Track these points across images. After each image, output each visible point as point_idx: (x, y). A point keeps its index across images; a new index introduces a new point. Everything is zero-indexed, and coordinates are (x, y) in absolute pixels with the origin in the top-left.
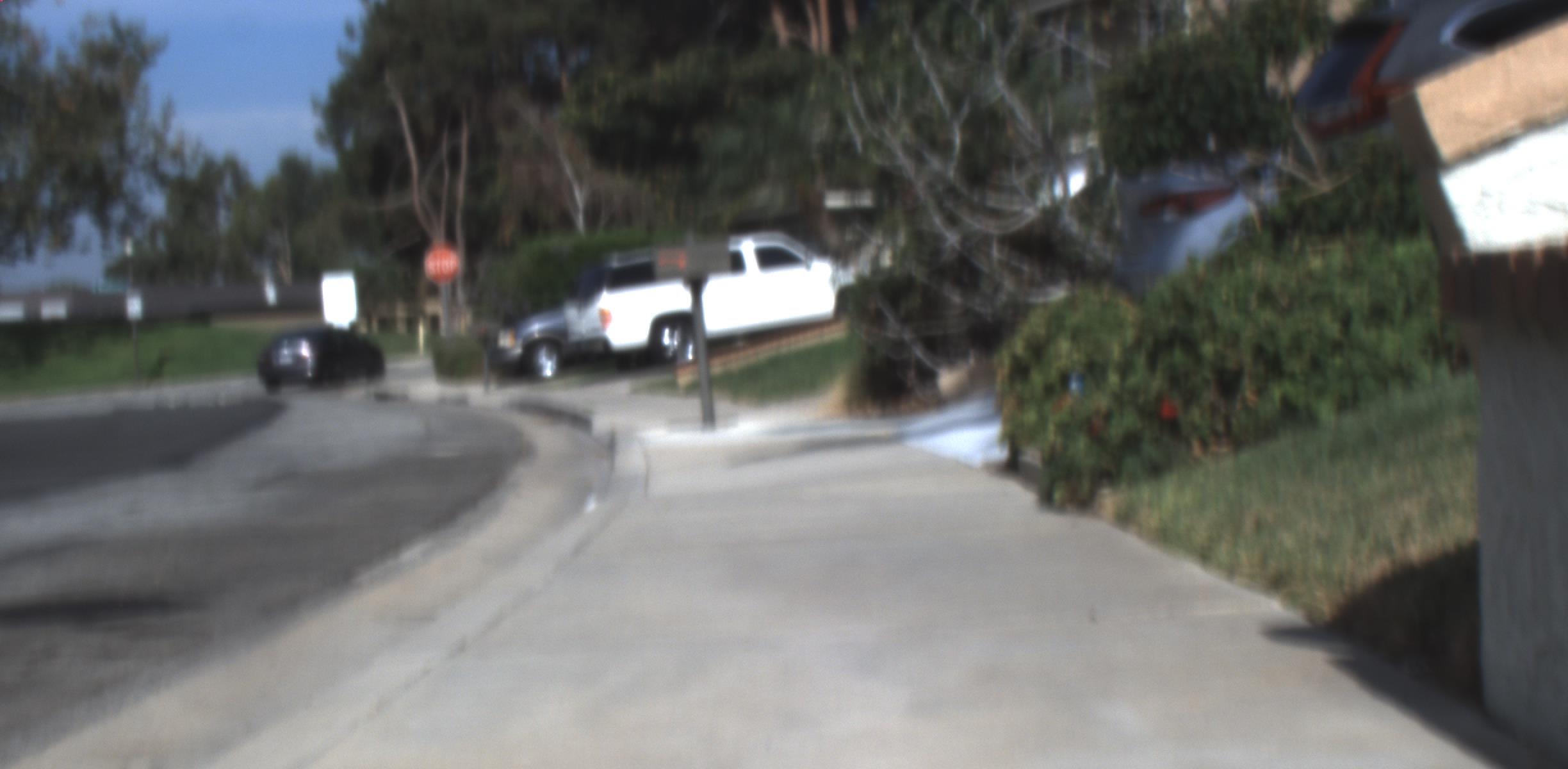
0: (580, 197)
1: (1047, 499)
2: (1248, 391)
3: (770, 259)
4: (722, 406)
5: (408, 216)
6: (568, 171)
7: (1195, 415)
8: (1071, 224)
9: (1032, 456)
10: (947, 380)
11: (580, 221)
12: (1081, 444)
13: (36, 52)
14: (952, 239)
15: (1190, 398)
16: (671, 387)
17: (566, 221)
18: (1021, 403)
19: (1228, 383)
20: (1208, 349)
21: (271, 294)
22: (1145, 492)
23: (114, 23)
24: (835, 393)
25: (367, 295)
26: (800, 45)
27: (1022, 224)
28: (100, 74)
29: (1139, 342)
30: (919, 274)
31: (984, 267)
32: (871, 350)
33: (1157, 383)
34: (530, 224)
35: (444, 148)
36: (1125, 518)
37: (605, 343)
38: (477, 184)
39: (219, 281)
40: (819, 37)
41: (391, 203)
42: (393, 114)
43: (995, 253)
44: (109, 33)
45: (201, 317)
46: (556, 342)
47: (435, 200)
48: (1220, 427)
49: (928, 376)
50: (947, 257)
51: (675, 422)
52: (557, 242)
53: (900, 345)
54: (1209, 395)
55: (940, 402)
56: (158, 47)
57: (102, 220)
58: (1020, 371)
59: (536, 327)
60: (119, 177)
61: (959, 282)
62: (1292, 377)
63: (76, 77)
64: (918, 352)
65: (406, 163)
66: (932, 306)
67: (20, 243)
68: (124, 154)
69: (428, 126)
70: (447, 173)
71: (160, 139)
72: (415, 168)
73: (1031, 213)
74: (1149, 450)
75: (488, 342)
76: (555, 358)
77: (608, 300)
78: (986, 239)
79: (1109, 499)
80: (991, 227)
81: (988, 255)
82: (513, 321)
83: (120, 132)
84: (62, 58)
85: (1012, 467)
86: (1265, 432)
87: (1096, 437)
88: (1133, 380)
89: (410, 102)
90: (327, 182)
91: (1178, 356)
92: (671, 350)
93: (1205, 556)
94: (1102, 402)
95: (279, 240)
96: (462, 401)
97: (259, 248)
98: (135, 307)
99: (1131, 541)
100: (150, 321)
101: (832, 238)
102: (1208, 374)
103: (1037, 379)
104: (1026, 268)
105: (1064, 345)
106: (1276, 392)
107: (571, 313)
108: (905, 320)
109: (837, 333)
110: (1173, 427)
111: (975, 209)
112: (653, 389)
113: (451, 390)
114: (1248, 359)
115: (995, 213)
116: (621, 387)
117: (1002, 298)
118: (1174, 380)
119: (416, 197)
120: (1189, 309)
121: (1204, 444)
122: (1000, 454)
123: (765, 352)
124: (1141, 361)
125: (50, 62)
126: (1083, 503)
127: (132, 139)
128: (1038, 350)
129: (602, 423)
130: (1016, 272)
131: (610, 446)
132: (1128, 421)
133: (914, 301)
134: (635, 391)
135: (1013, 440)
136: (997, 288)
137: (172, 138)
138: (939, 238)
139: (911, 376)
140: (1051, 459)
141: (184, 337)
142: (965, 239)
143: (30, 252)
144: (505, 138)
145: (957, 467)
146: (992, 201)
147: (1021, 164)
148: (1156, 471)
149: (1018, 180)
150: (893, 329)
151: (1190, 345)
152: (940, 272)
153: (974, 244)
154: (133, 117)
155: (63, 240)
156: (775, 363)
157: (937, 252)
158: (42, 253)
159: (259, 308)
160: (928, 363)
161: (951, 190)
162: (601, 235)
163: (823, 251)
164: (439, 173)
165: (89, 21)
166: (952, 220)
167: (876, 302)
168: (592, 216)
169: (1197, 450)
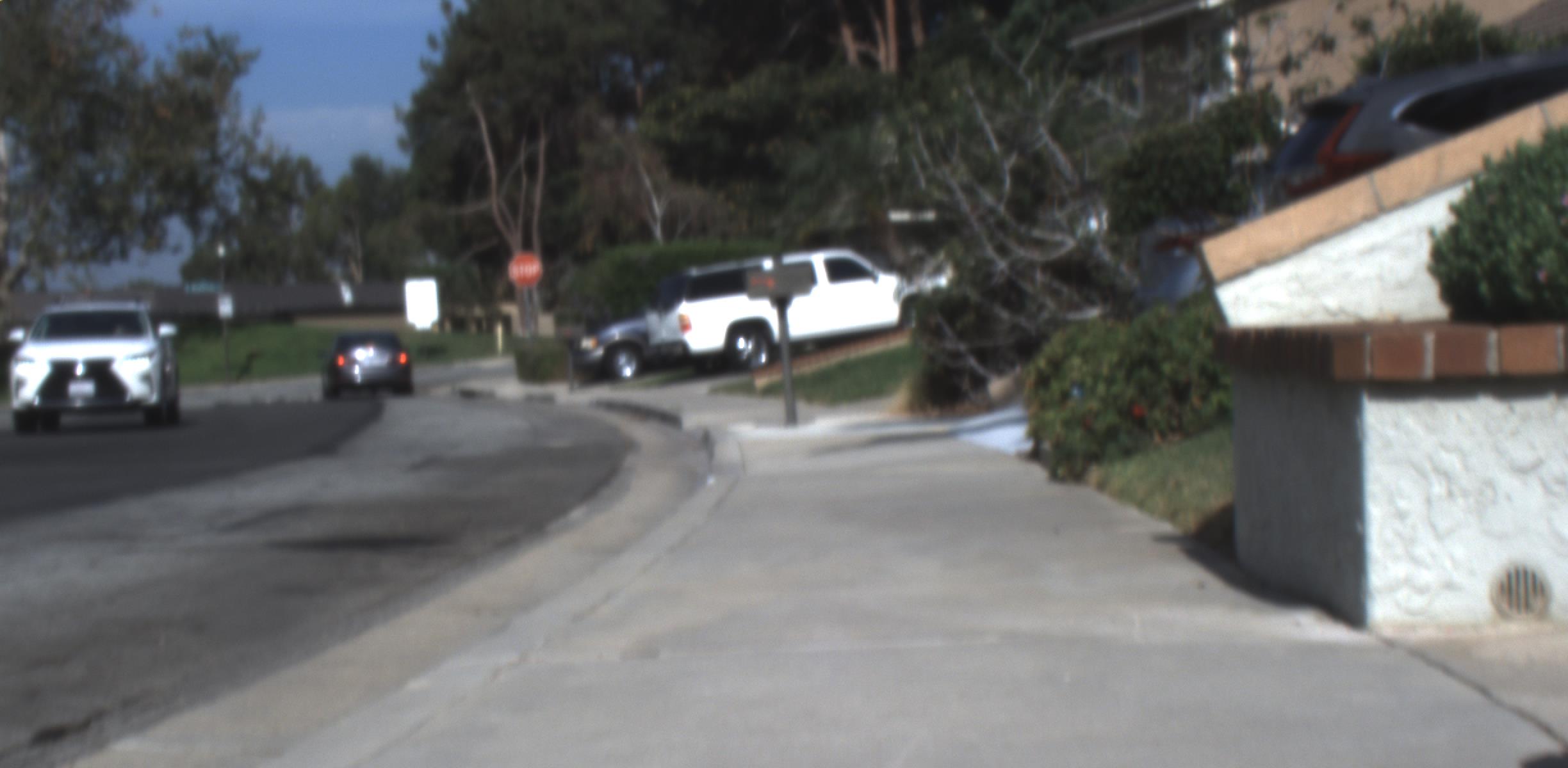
0: (658, 209)
1: (1054, 476)
2: (1195, 400)
3: (840, 271)
4: (802, 407)
5: (485, 219)
6: (648, 182)
7: (1157, 414)
8: (1105, 254)
9: (1047, 446)
10: (997, 386)
11: (658, 232)
12: (1078, 434)
13: (135, 63)
14: (1002, 265)
15: (1153, 404)
16: (748, 389)
17: (645, 232)
18: (1043, 406)
19: (1180, 392)
20: (1167, 368)
21: (347, 296)
22: (1118, 467)
23: (209, 34)
24: (900, 397)
25: (446, 297)
26: (868, 61)
27: (1063, 251)
28: (195, 84)
29: (1119, 364)
30: (973, 295)
31: (1028, 287)
32: (931, 359)
33: (1130, 392)
34: (611, 235)
35: (522, 158)
36: (1102, 486)
37: (684, 346)
38: (557, 194)
39: (291, 280)
40: (887, 55)
41: (470, 209)
42: (473, 123)
43: (1039, 277)
44: (204, 44)
45: (284, 317)
46: (636, 346)
47: (513, 206)
48: (1174, 422)
49: (980, 383)
50: (998, 280)
51: (760, 422)
52: (636, 252)
53: (956, 355)
54: (1167, 401)
55: (990, 406)
56: (252, 57)
57: (194, 224)
58: (1043, 381)
59: (616, 332)
60: (211, 181)
61: (1007, 304)
62: (1225, 388)
63: (171, 84)
64: (972, 362)
65: (485, 168)
66: (984, 323)
67: (115, 244)
68: (216, 160)
69: (507, 135)
70: (525, 179)
71: (250, 147)
72: (493, 173)
73: (1071, 243)
74: (1124, 439)
75: (572, 344)
76: (634, 361)
77: (685, 308)
78: (1032, 265)
79: (1095, 473)
80: (1036, 256)
81: (1032, 280)
82: (594, 327)
83: (213, 137)
84: (159, 67)
85: (1035, 455)
86: (1205, 426)
87: (1089, 430)
88: (1116, 389)
89: (489, 110)
90: (400, 181)
91: (1145, 372)
92: (746, 353)
93: (1141, 505)
94: (1094, 404)
95: (349, 240)
96: (549, 399)
97: (331, 248)
98: (226, 308)
99: (1104, 499)
100: (239, 321)
101: (898, 255)
102: (1166, 384)
103: (1056, 387)
104: (1065, 290)
105: (1076, 361)
106: (1216, 398)
107: (652, 320)
108: (961, 335)
109: (901, 342)
110: (1141, 423)
111: (1023, 241)
112: (731, 390)
113: (537, 390)
114: (1194, 375)
115: (1039, 244)
116: (701, 388)
117: (1045, 315)
118: (1142, 390)
119: (494, 203)
120: (1154, 340)
121: (1163, 435)
122: (1028, 446)
123: (836, 358)
124: (1121, 375)
125: (148, 72)
126: (1077, 477)
127: (224, 147)
128: (1057, 365)
129: (692, 421)
130: (1055, 294)
131: (706, 441)
132: (1111, 418)
133: (969, 318)
134: (714, 391)
135: (1035, 434)
136: (1041, 307)
137: (261, 145)
138: (990, 262)
139: (966, 384)
140: (1057, 446)
141: (271, 337)
142: (1012, 266)
143: (124, 254)
144: (586, 150)
145: (997, 455)
146: (1037, 233)
147: (1062, 203)
148: (1127, 453)
149: (1060, 215)
150: (952, 343)
151: (1153, 364)
152: (992, 294)
153: (1021, 270)
154: (224, 123)
155: (155, 241)
156: (845, 368)
157: (989, 276)
158: (136, 253)
159: (339, 310)
160: (981, 370)
161: (1001, 225)
162: (678, 245)
163: (890, 267)
164: (517, 178)
165: (185, 33)
166: (1002, 250)
167: (937, 319)
169: (1157, 438)
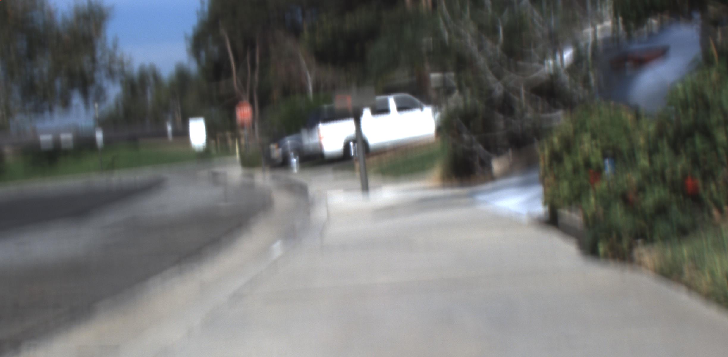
0: (310, 78)
3: (401, 108)
4: (373, 181)
6: (304, 66)
7: (713, 189)
10: (497, 166)
11: (310, 91)
12: (619, 212)
15: (708, 176)
16: (352, 171)
17: (303, 90)
21: (169, 129)
24: (436, 172)
30: (481, 107)
33: (682, 165)
34: (286, 92)
35: (248, 58)
38: (262, 75)
41: (223, 86)
42: (223, 41)
45: (134, 139)
46: (298, 150)
47: (244, 83)
49: (486, 165)
52: (299, 101)
53: (470, 144)
55: (491, 178)
57: (85, 94)
58: (556, 158)
59: (289, 141)
60: (92, 74)
61: (503, 112)
64: (480, 148)
65: (229, 62)
67: (46, 105)
68: (94, 61)
69: (240, 48)
70: (249, 72)
71: (112, 55)
72: (234, 67)
75: (263, 147)
76: (298, 157)
77: (322, 129)
81: (519, 96)
82: (277, 138)
83: (93, 51)
84: (64, 17)
85: (552, 222)
87: (631, 207)
89: (230, 33)
94: (634, 179)
95: (175, 104)
97: (166, 109)
98: (99, 136)
107: (304, 136)
110: (696, 199)
113: (247, 171)
117: (528, 115)
119: (235, 82)
122: (542, 211)
125: (58, 20)
126: (624, 256)
127: (99, 54)
132: (658, 194)
133: (478, 123)
136: (525, 110)
137: (119, 55)
139: (476, 164)
142: (506, 88)
143: (51, 110)
148: (684, 233)
150: (467, 136)
152: (492, 106)
154: (98, 44)
155: (66, 105)
158: (57, 111)
160: (486, 152)
163: (428, 102)
164: (245, 67)
166: (499, 76)
168: (317, 89)
169: (716, 216)
